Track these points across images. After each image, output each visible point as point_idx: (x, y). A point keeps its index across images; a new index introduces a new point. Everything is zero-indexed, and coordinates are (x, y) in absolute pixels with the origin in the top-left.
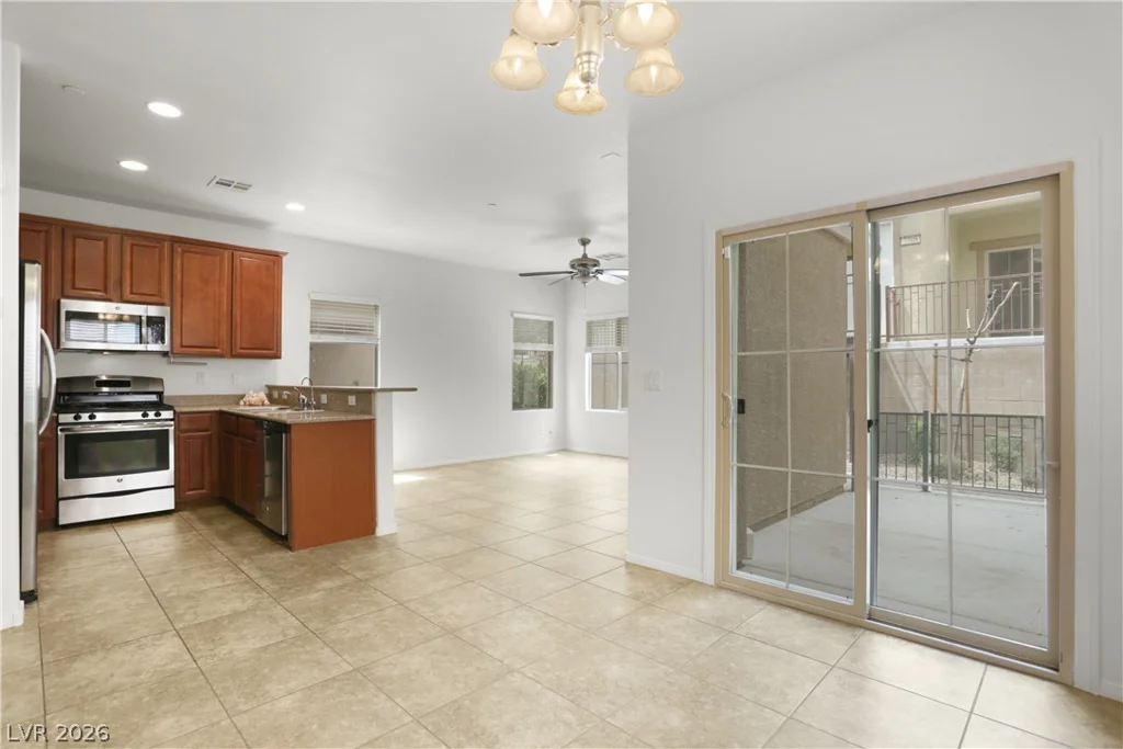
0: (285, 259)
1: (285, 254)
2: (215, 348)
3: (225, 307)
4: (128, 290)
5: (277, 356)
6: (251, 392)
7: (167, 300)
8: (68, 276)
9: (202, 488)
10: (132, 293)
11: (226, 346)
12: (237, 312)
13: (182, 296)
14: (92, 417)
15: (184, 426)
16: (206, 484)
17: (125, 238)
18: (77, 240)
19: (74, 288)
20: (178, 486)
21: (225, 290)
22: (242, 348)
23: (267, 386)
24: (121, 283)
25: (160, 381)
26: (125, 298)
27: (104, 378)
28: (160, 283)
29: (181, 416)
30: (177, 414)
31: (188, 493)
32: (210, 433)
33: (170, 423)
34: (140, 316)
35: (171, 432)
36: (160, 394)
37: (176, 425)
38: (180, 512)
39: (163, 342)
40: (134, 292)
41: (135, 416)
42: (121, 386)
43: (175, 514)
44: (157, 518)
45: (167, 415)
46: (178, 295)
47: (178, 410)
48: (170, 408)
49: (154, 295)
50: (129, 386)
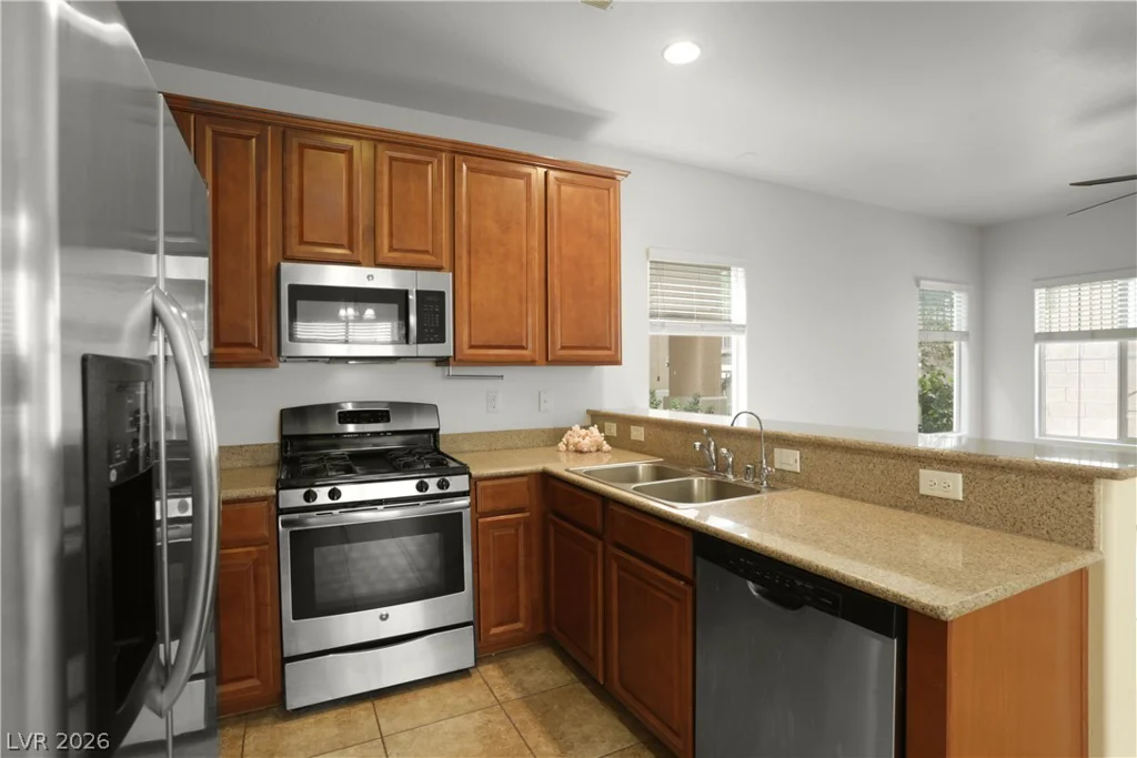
0: (625, 186)
1: (624, 174)
2: (523, 349)
3: (537, 274)
4: (385, 242)
5: (615, 361)
6: (576, 427)
7: (445, 262)
8: (293, 219)
9: (516, 620)
10: (391, 249)
11: (537, 346)
12: (554, 281)
13: (469, 252)
14: (334, 494)
15: (483, 505)
16: (523, 613)
17: (380, 147)
18: (306, 151)
19: (302, 242)
20: (477, 623)
21: (536, 241)
22: (564, 349)
23: (588, 411)
24: (373, 231)
25: (431, 409)
26: (380, 261)
27: (349, 407)
28: (435, 229)
29: (480, 484)
30: (474, 481)
31: (494, 631)
32: (527, 514)
33: (465, 501)
34: (406, 293)
35: (466, 515)
36: (435, 432)
37: (474, 505)
38: (481, 669)
39: (442, 340)
40: (395, 247)
41: (407, 488)
42: (376, 421)
43: (476, 679)
44: (445, 689)
45: (458, 483)
46: (462, 251)
47: (474, 473)
48: (463, 470)
49: (426, 252)
50: (388, 420)
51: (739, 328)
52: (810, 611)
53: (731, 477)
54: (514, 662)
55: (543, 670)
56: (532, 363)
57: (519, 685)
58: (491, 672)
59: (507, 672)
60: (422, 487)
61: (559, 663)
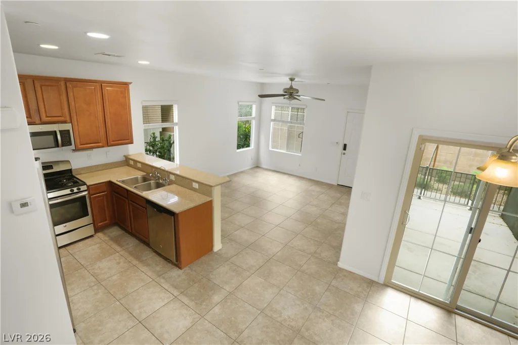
0: (130, 86)
1: (131, 83)
2: (99, 143)
3: (101, 119)
4: (44, 115)
5: (132, 143)
7: (68, 119)
9: (106, 220)
11: (104, 141)
12: (108, 121)
13: (76, 115)
15: (91, 192)
16: (107, 218)
17: (36, 81)
20: (94, 223)
21: (100, 108)
22: (113, 141)
24: (39, 111)
25: (68, 162)
26: (43, 122)
28: (62, 109)
29: (90, 187)
30: (88, 187)
31: (99, 224)
32: (106, 193)
33: (86, 193)
34: (55, 132)
35: (87, 196)
36: (70, 170)
37: (89, 193)
38: (97, 234)
39: (71, 145)
40: (48, 115)
41: (68, 191)
42: (48, 169)
43: (96, 237)
44: (87, 241)
45: (83, 188)
46: (74, 115)
47: (88, 184)
48: (84, 184)
49: (61, 116)
50: (52, 168)
51: (176, 124)
52: (163, 213)
53: (161, 181)
54: (106, 231)
55: (115, 231)
56: (103, 147)
57: (109, 236)
58: (100, 235)
59: (105, 234)
60: (72, 191)
61: (120, 229)
